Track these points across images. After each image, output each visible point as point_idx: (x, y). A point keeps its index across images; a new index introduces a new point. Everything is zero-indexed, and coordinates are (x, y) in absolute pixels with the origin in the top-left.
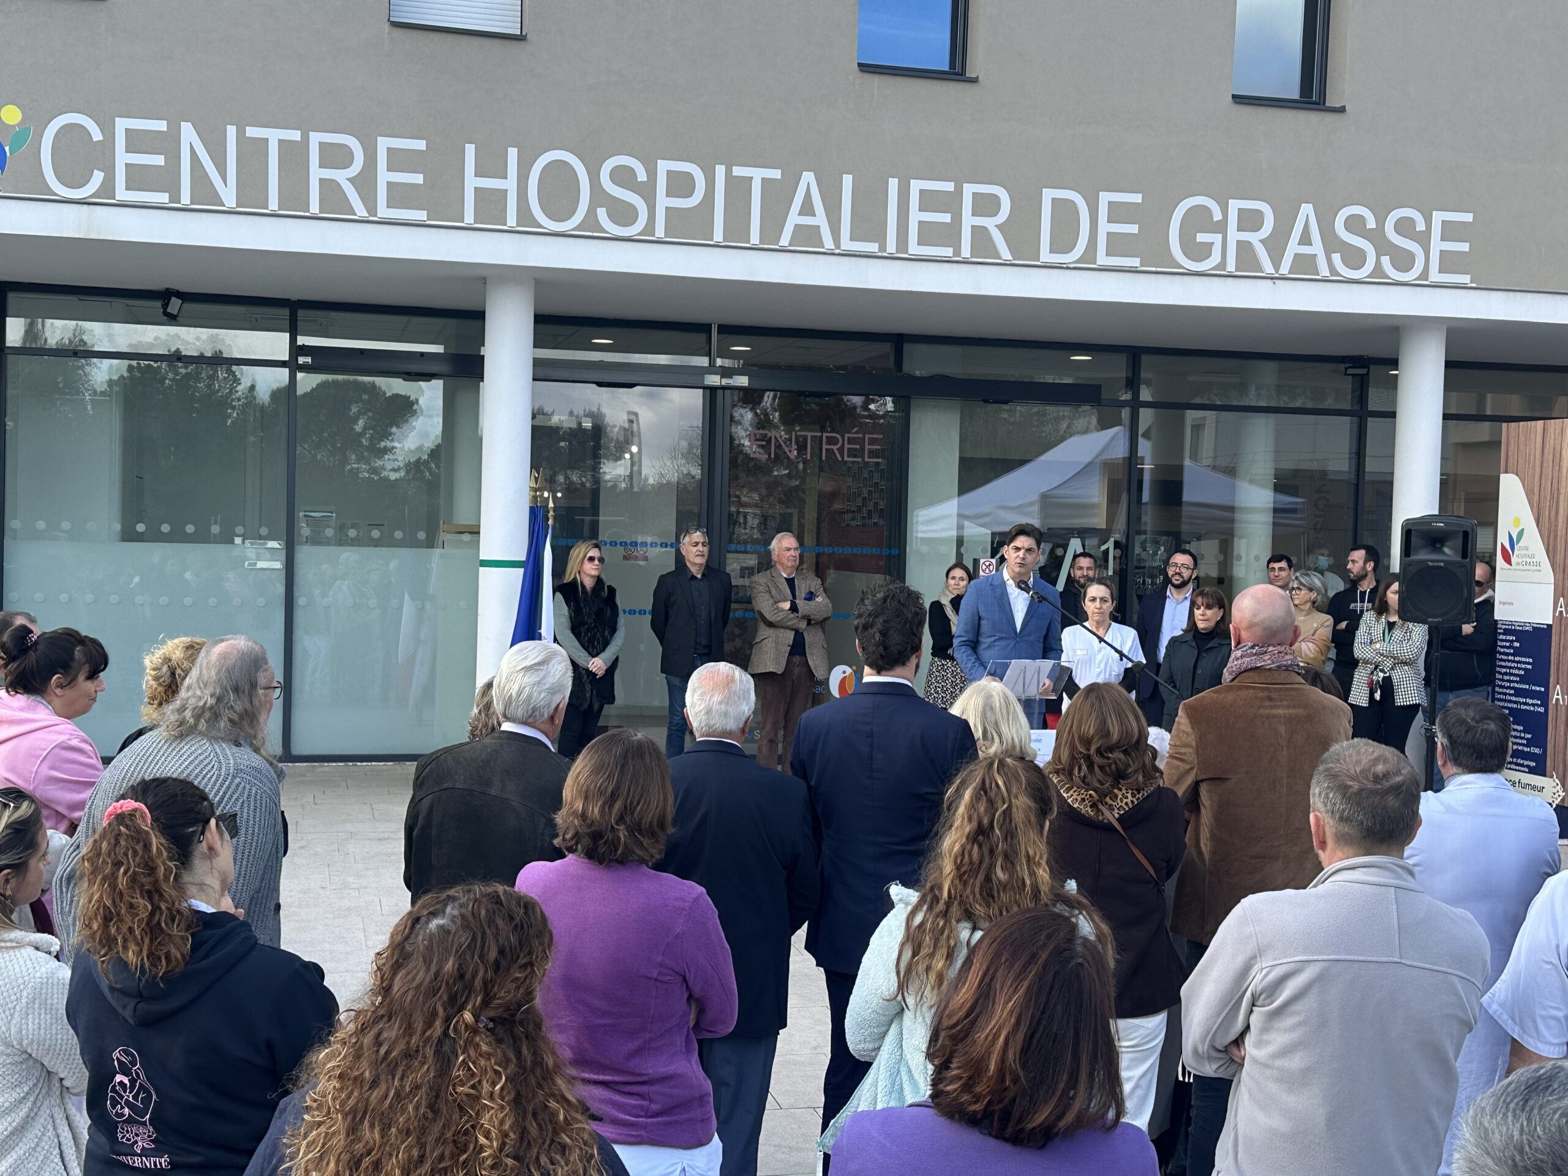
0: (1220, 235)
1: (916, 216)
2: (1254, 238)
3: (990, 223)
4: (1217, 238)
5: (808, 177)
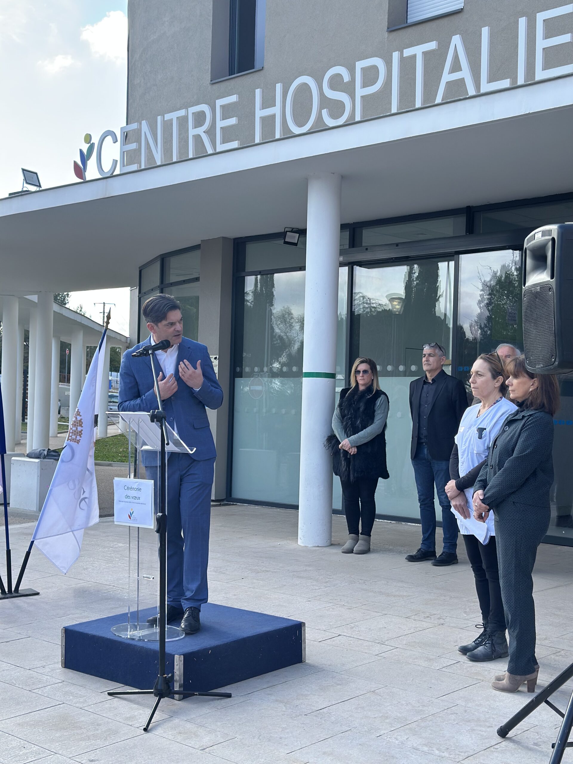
1: (541, 44)
5: (456, 40)
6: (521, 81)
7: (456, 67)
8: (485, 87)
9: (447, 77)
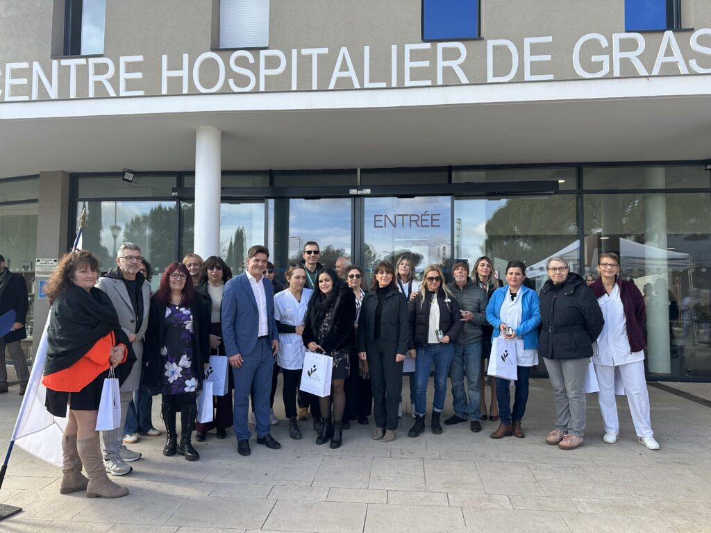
0: (608, 56)
1: (408, 64)
2: (632, 56)
3: (454, 64)
4: (605, 58)
5: (344, 50)
6: (394, 84)
7: (344, 68)
8: (367, 84)
9: (337, 74)
